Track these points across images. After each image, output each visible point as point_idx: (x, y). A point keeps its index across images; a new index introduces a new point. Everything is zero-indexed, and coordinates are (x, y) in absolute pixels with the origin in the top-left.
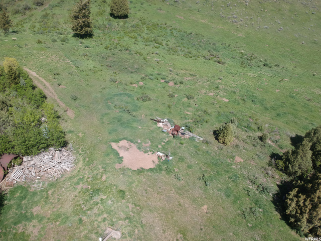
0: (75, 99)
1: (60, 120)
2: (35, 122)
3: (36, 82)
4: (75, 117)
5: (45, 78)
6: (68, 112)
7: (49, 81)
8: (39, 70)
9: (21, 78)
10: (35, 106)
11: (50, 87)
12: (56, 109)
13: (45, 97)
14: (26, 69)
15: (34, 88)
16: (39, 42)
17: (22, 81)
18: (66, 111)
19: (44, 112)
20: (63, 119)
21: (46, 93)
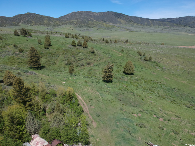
0: (98, 116)
1: (88, 127)
2: (75, 125)
3: (80, 102)
4: (97, 128)
5: (85, 100)
6: (93, 123)
7: (87, 103)
8: (83, 96)
9: (73, 98)
10: (77, 115)
11: (86, 106)
12: (87, 119)
13: (83, 111)
14: (77, 94)
15: (78, 105)
16: (86, 82)
17: (74, 100)
18: (92, 122)
19: (80, 120)
20: (90, 127)
21: (84, 109)
